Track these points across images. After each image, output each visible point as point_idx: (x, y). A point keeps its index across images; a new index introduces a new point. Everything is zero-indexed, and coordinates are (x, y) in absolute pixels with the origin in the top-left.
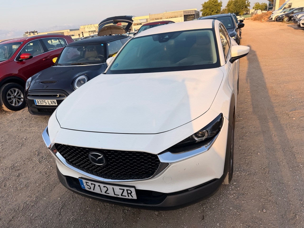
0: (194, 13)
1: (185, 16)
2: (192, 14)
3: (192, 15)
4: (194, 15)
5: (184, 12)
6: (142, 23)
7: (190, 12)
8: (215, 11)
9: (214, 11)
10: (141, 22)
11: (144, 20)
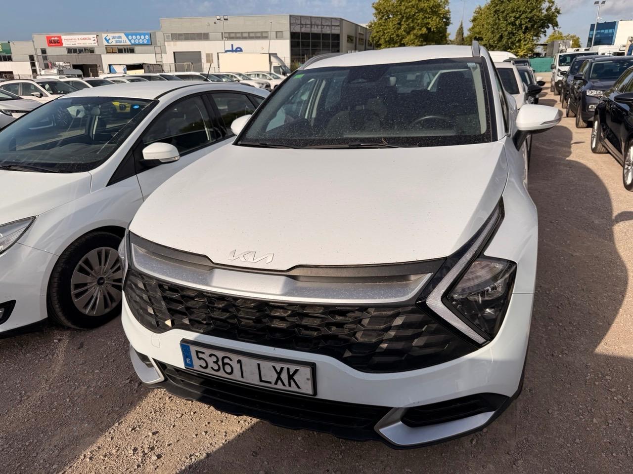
0: (336, 31)
1: (294, 36)
2: (327, 31)
3: (329, 34)
4: (337, 37)
5: (293, 21)
6: (137, 49)
7: (320, 23)
8: (420, 32)
9: (415, 32)
10: (133, 42)
11: (142, 37)
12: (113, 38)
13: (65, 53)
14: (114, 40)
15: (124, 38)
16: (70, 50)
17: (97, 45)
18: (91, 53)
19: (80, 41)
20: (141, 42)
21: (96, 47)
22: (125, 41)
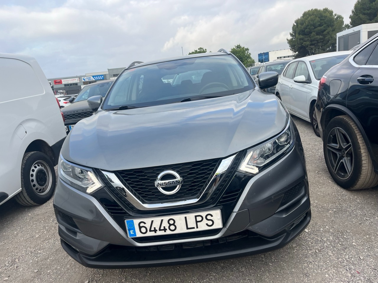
12: (87, 78)
13: (63, 86)
14: (87, 79)
15: (92, 78)
16: (65, 85)
17: (79, 82)
18: (76, 85)
19: (71, 81)
20: (100, 79)
21: (79, 83)
22: (93, 79)
